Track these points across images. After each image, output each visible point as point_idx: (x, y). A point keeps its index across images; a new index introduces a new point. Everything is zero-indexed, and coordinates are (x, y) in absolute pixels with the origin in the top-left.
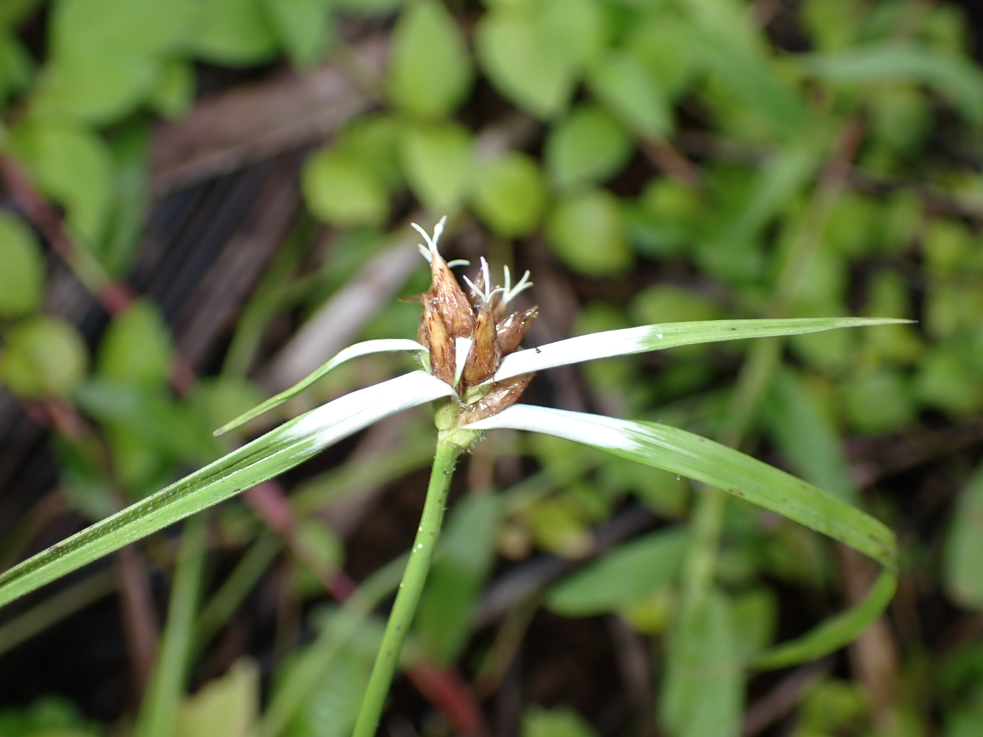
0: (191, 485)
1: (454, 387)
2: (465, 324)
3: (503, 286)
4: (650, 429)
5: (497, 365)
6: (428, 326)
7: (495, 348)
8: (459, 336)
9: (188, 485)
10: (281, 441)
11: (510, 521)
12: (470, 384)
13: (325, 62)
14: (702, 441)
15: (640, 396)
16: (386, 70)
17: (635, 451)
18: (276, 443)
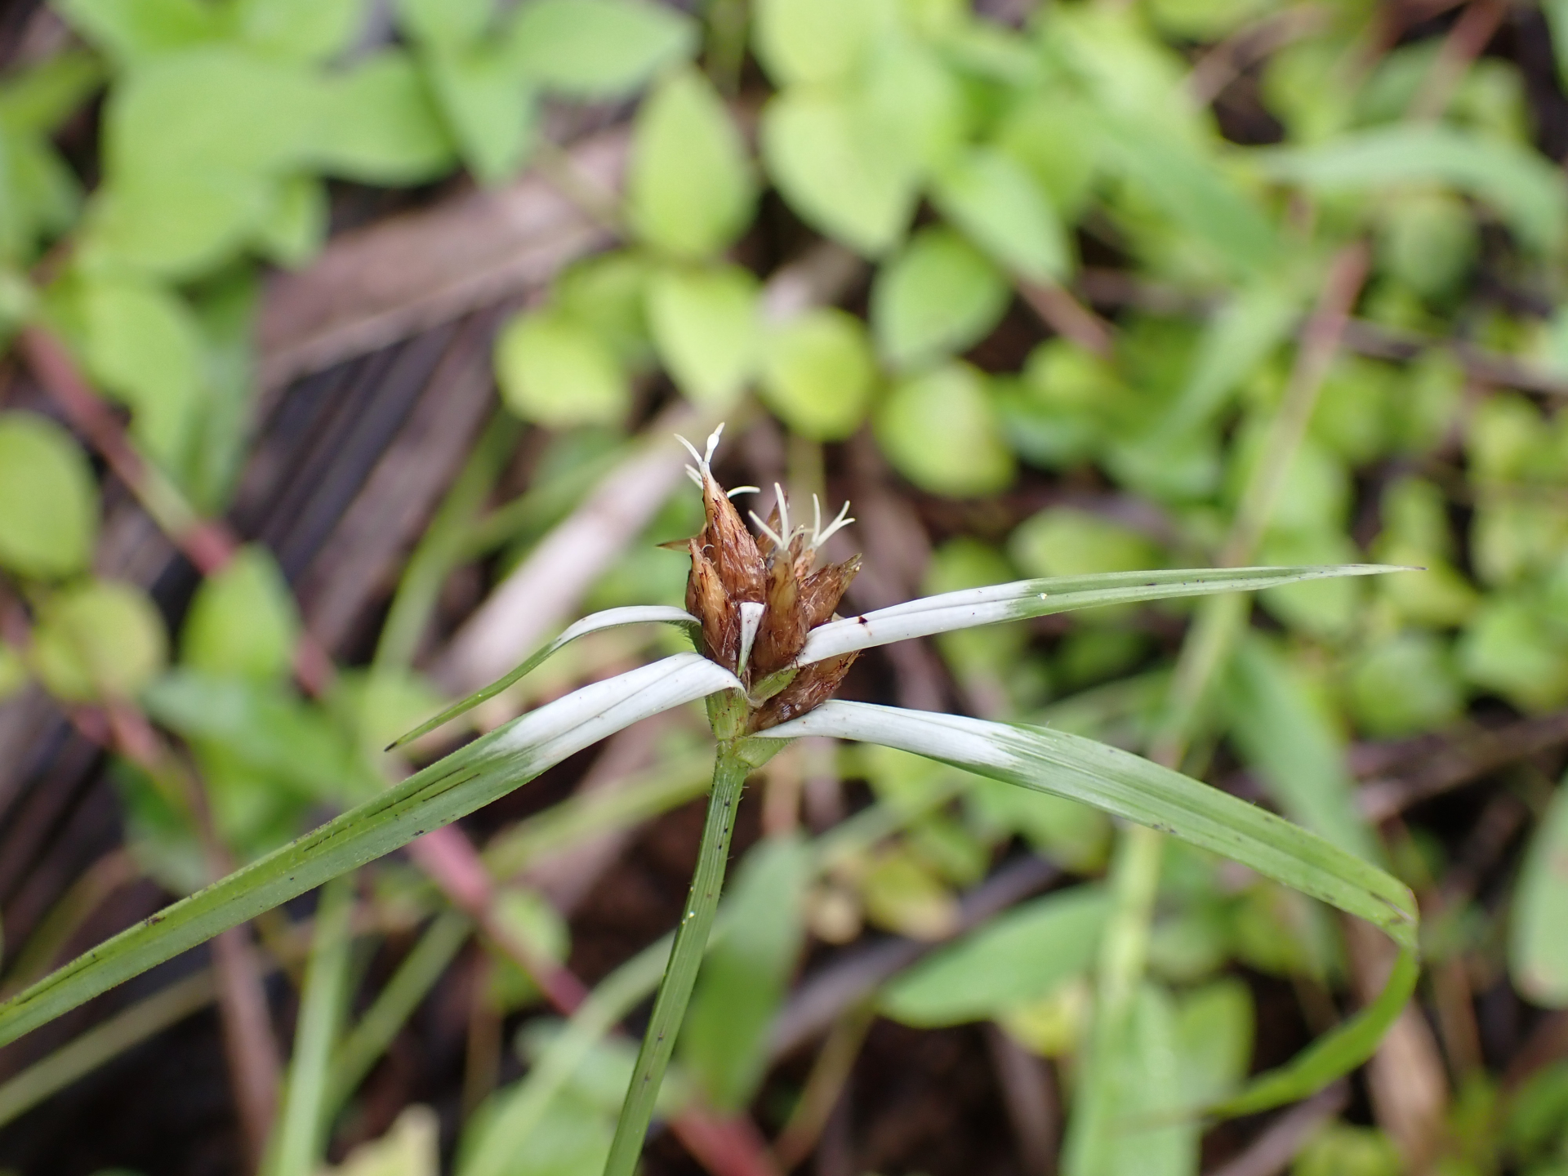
0: (351, 825)
1: (739, 675)
2: (754, 582)
3: (811, 525)
4: (1032, 735)
5: (802, 642)
6: (700, 587)
7: (799, 618)
8: (747, 600)
9: (348, 825)
10: (482, 758)
11: (826, 882)
12: (764, 671)
13: (528, 173)
14: (1111, 751)
15: (1031, 681)
16: (623, 187)
17: (1011, 769)
18: (475, 761)
